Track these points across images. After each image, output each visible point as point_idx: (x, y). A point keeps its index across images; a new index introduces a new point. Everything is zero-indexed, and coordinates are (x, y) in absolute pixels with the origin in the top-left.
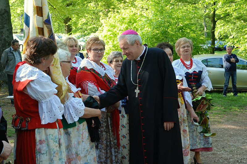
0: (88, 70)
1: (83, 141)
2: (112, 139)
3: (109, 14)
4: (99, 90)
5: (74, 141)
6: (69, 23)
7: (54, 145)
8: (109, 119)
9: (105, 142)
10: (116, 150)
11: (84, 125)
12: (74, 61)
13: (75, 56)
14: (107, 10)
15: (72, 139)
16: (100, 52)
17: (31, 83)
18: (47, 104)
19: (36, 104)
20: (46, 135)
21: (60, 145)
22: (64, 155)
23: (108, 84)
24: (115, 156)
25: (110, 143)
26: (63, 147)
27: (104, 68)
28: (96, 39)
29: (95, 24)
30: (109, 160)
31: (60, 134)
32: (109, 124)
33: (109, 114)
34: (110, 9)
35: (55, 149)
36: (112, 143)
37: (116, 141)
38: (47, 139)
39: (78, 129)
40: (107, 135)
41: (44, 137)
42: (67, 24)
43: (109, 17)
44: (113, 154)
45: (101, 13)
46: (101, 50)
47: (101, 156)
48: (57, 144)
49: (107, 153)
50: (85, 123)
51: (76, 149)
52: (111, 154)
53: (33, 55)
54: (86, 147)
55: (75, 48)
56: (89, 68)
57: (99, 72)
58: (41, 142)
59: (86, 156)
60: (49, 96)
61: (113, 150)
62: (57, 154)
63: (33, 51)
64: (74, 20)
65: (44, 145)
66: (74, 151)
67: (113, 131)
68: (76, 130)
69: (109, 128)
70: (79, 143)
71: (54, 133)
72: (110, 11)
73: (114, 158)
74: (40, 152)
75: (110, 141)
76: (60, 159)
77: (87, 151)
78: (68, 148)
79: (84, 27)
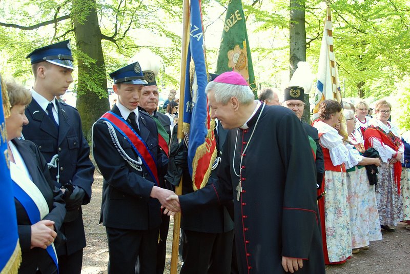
0: (374, 128)
1: (361, 183)
2: (392, 187)
3: (404, 78)
4: (382, 145)
5: (353, 183)
6: (362, 88)
7: (338, 184)
8: (391, 169)
9: (386, 189)
10: (397, 196)
11: (362, 170)
12: (364, 121)
13: (366, 117)
14: (402, 73)
15: (351, 180)
16: (387, 113)
17: (323, 135)
18: (335, 151)
19: (327, 151)
20: (333, 176)
21: (343, 184)
22: (346, 193)
23: (391, 140)
24: (395, 201)
25: (391, 190)
26: (345, 186)
27: (389, 127)
28: (384, 102)
29: (388, 87)
30: (389, 205)
31: (343, 176)
32: (391, 174)
33: (392, 165)
34: (405, 72)
35: (339, 187)
36: (393, 190)
37: (397, 189)
38: (333, 179)
39: (357, 173)
40: (389, 183)
41: (331, 178)
42: (361, 89)
43: (404, 80)
44: (393, 199)
45: (395, 77)
46: (388, 111)
47: (382, 200)
48: (340, 184)
49: (388, 198)
50: (364, 169)
51: (355, 188)
52: (392, 199)
53: (324, 113)
54: (364, 188)
55: (364, 111)
56: (375, 126)
57: (384, 130)
58: (329, 181)
59: (363, 195)
60: (336, 145)
61: (393, 195)
62: (340, 191)
63: (324, 109)
64: (367, 84)
65: (330, 183)
66: (353, 190)
67: (395, 180)
68: (355, 174)
69: (390, 177)
70: (357, 184)
71: (338, 175)
72: (405, 74)
73: (394, 203)
74: (328, 188)
75: (392, 188)
76: (342, 195)
77: (365, 191)
78: (349, 187)
79: (378, 91)
